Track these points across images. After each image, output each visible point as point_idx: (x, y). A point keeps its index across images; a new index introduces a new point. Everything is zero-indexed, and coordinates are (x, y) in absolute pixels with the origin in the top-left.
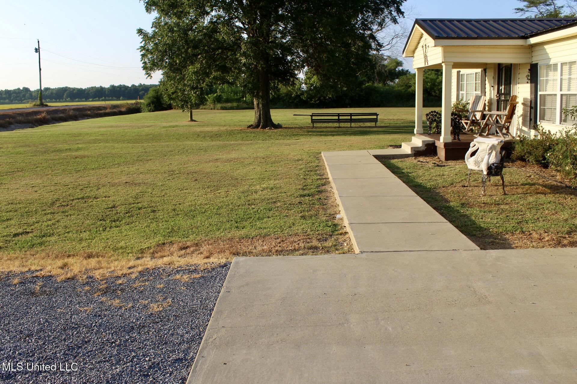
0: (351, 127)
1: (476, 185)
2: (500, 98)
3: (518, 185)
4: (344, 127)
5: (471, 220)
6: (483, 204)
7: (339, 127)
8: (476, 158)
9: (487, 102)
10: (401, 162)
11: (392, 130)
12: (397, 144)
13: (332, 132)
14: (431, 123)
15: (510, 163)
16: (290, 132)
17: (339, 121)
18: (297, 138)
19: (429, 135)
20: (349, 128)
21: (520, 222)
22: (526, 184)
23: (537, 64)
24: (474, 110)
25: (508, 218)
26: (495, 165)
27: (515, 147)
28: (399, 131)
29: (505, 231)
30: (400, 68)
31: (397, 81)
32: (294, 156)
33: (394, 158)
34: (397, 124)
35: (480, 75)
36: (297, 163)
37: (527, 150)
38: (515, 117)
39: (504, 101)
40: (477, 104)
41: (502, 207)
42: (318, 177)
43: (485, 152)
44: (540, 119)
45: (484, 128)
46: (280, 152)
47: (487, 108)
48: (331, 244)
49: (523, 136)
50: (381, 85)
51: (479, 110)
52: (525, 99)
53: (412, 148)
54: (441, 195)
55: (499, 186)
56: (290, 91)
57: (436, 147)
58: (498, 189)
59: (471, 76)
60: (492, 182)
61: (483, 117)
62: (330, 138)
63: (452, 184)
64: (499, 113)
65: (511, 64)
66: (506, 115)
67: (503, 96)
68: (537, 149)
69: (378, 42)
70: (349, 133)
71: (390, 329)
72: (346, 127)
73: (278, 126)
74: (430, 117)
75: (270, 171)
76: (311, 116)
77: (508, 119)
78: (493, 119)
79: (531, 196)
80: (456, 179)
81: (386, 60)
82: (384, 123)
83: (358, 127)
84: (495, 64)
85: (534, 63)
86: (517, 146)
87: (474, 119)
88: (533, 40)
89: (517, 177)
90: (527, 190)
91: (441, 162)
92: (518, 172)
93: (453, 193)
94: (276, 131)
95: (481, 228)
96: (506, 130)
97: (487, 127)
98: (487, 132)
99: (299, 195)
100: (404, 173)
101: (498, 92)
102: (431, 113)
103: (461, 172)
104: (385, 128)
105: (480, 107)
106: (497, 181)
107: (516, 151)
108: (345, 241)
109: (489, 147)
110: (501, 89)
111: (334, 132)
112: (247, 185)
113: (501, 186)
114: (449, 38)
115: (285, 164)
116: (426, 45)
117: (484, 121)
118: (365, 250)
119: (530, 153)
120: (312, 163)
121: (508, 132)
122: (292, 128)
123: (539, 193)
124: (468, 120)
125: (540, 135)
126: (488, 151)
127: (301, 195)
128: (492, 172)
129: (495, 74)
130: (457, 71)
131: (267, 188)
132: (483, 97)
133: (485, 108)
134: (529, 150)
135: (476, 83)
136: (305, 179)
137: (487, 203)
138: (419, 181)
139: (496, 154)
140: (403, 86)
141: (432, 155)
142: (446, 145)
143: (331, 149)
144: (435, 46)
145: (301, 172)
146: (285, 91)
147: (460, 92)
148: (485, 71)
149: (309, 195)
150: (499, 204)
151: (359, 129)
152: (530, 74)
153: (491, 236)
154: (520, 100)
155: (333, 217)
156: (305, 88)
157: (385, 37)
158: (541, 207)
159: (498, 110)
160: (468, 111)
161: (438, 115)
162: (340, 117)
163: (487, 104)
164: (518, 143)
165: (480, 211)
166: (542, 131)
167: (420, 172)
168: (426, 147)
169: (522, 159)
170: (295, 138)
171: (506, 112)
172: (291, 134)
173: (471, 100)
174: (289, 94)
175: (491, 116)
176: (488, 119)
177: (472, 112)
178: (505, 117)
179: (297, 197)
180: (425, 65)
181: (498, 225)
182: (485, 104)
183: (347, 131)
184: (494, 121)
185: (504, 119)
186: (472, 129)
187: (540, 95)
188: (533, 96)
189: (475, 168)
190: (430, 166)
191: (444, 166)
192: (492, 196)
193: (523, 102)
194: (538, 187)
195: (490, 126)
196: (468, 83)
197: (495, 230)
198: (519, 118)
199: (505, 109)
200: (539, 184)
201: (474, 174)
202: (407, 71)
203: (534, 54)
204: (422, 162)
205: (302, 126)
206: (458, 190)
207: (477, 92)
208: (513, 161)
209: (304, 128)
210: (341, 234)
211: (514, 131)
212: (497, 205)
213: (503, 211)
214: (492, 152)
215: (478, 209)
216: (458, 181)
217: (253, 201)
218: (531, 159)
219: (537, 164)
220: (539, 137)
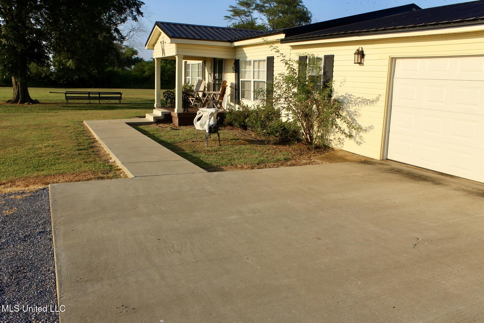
0: (100, 103)
1: (201, 140)
2: (215, 82)
3: (228, 140)
4: (93, 103)
5: (200, 160)
6: (207, 151)
7: (90, 103)
8: (201, 122)
9: (206, 85)
10: (146, 127)
11: (134, 106)
12: (141, 116)
13: (85, 107)
14: (167, 99)
15: (223, 128)
16: (48, 106)
17: (89, 98)
18: (56, 112)
19: (166, 108)
20: (98, 104)
21: (230, 160)
22: (234, 139)
23: (239, 60)
24: (197, 90)
25: (223, 158)
26: (214, 126)
27: (226, 117)
28: (139, 106)
29: (221, 165)
30: (136, 56)
31: (133, 67)
32: (62, 124)
33: (141, 125)
34: (136, 101)
35: (201, 65)
36: (66, 129)
37: (234, 118)
38: (226, 96)
39: (218, 84)
40: (199, 86)
41: (219, 152)
42: (87, 138)
43: (207, 118)
44: (241, 98)
45: (205, 103)
46: (48, 121)
47: (206, 89)
48: (112, 175)
49: (231, 109)
50: (120, 70)
51: (201, 90)
52: (232, 84)
53: (154, 117)
54: (179, 147)
55: (216, 141)
56: (39, 72)
57: (171, 116)
58: (216, 143)
59: (195, 65)
60: (211, 138)
61: (204, 95)
62: (84, 112)
63: (185, 140)
64: (215, 92)
65: (222, 59)
66: (220, 94)
67: (217, 81)
68: (240, 117)
69: (121, 35)
70: (99, 108)
71: (163, 208)
72: (96, 104)
73: (36, 102)
74: (166, 95)
75: (45, 134)
76: (65, 93)
77: (221, 97)
78: (211, 97)
79: (236, 146)
80: (188, 137)
81: (124, 49)
82: (126, 101)
83: (106, 104)
84: (211, 58)
85: (237, 59)
86: (227, 115)
87: (197, 97)
88: (236, 44)
89: (227, 135)
90: (234, 143)
91: (175, 127)
92: (228, 133)
93: (186, 146)
94: (34, 105)
95: (207, 163)
96: (220, 105)
97: (207, 103)
98: (207, 106)
99: (77, 149)
100: (150, 134)
101: (214, 78)
102: (167, 92)
103: (190, 133)
104: (128, 105)
105: (202, 89)
106: (215, 138)
107: (227, 119)
108: (121, 173)
109: (209, 114)
110: (216, 76)
111: (86, 107)
112: (30, 144)
113: (217, 141)
114: (180, 38)
115: (56, 129)
116: (163, 42)
117: (205, 98)
118: (137, 176)
119: (236, 120)
120: (78, 128)
121: (221, 106)
122: (49, 103)
123: (241, 144)
124: (194, 98)
125: (242, 107)
126: (209, 117)
127: (78, 150)
128: (212, 131)
129: (211, 65)
130: (185, 62)
131: (49, 146)
132: (203, 81)
133: (205, 89)
134: (235, 118)
135: (198, 71)
136: (77, 139)
137: (209, 151)
138: (163, 139)
139: (214, 119)
140: (139, 71)
141: (169, 123)
142: (179, 115)
143: (90, 119)
144: (171, 43)
145: (73, 134)
146: (35, 72)
147: (187, 77)
148: (204, 63)
149: (84, 149)
150: (217, 151)
151: (107, 105)
152: (235, 67)
153: (214, 167)
154: (228, 84)
155: (107, 161)
156: (53, 70)
157: (124, 30)
158: (243, 152)
159: (214, 91)
160: (193, 91)
161: (172, 94)
162: (90, 95)
163: (206, 86)
164: (228, 114)
165: (206, 155)
166: (243, 105)
167: (162, 134)
168: (164, 117)
169: (231, 124)
170: (54, 112)
171: (220, 92)
172: (50, 108)
173: (195, 83)
174: (38, 75)
175: (209, 94)
176: (208, 97)
177: (196, 92)
178: (219, 96)
179: (76, 151)
180: (163, 56)
181: (217, 162)
182: (205, 86)
183: (97, 107)
184: (211, 98)
185: (218, 97)
186: (196, 104)
187: (241, 81)
188: (237, 82)
189: (201, 129)
190: (168, 130)
191: (178, 129)
192: (212, 147)
193: (230, 86)
194: (241, 141)
195: (209, 102)
196: (193, 71)
197: (215, 164)
198: (228, 96)
199: (219, 90)
200: (241, 139)
201: (200, 134)
202: (142, 59)
203: (237, 53)
204: (162, 127)
205: (57, 102)
206: (190, 144)
207: (199, 78)
208: (225, 126)
209: (59, 104)
210: (117, 170)
211: (225, 106)
212: (216, 151)
213: (220, 154)
214: (211, 117)
215: (204, 154)
216: (189, 139)
217: (41, 154)
218: (236, 124)
219: (240, 128)
220: (241, 109)
